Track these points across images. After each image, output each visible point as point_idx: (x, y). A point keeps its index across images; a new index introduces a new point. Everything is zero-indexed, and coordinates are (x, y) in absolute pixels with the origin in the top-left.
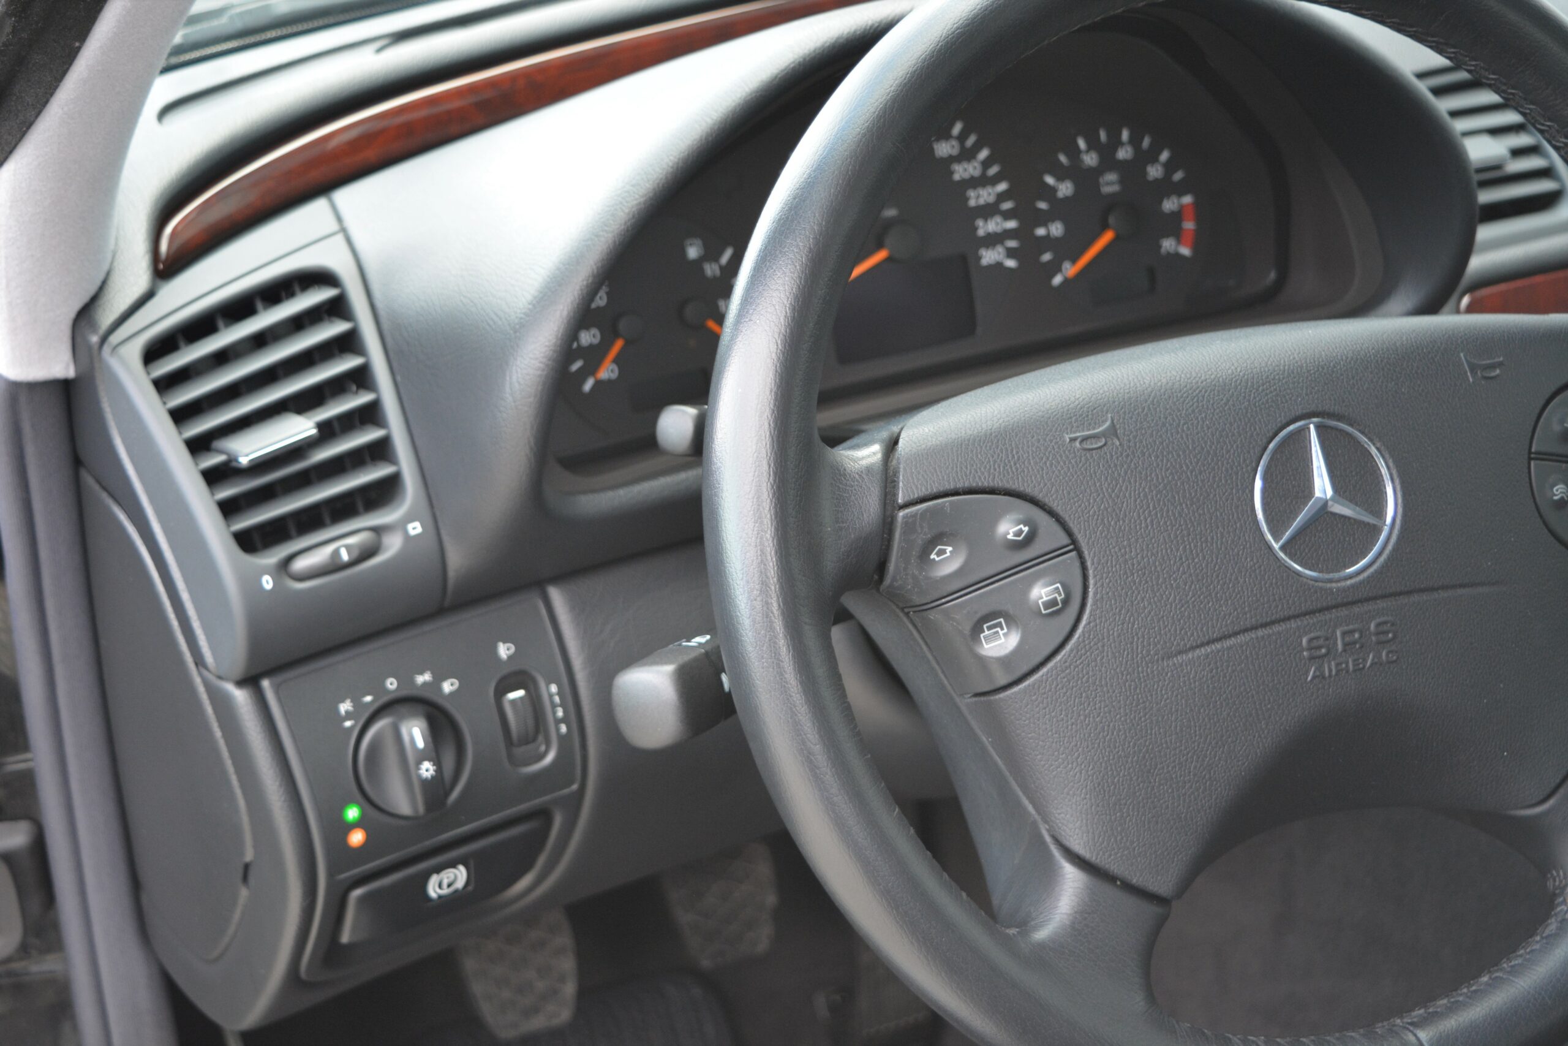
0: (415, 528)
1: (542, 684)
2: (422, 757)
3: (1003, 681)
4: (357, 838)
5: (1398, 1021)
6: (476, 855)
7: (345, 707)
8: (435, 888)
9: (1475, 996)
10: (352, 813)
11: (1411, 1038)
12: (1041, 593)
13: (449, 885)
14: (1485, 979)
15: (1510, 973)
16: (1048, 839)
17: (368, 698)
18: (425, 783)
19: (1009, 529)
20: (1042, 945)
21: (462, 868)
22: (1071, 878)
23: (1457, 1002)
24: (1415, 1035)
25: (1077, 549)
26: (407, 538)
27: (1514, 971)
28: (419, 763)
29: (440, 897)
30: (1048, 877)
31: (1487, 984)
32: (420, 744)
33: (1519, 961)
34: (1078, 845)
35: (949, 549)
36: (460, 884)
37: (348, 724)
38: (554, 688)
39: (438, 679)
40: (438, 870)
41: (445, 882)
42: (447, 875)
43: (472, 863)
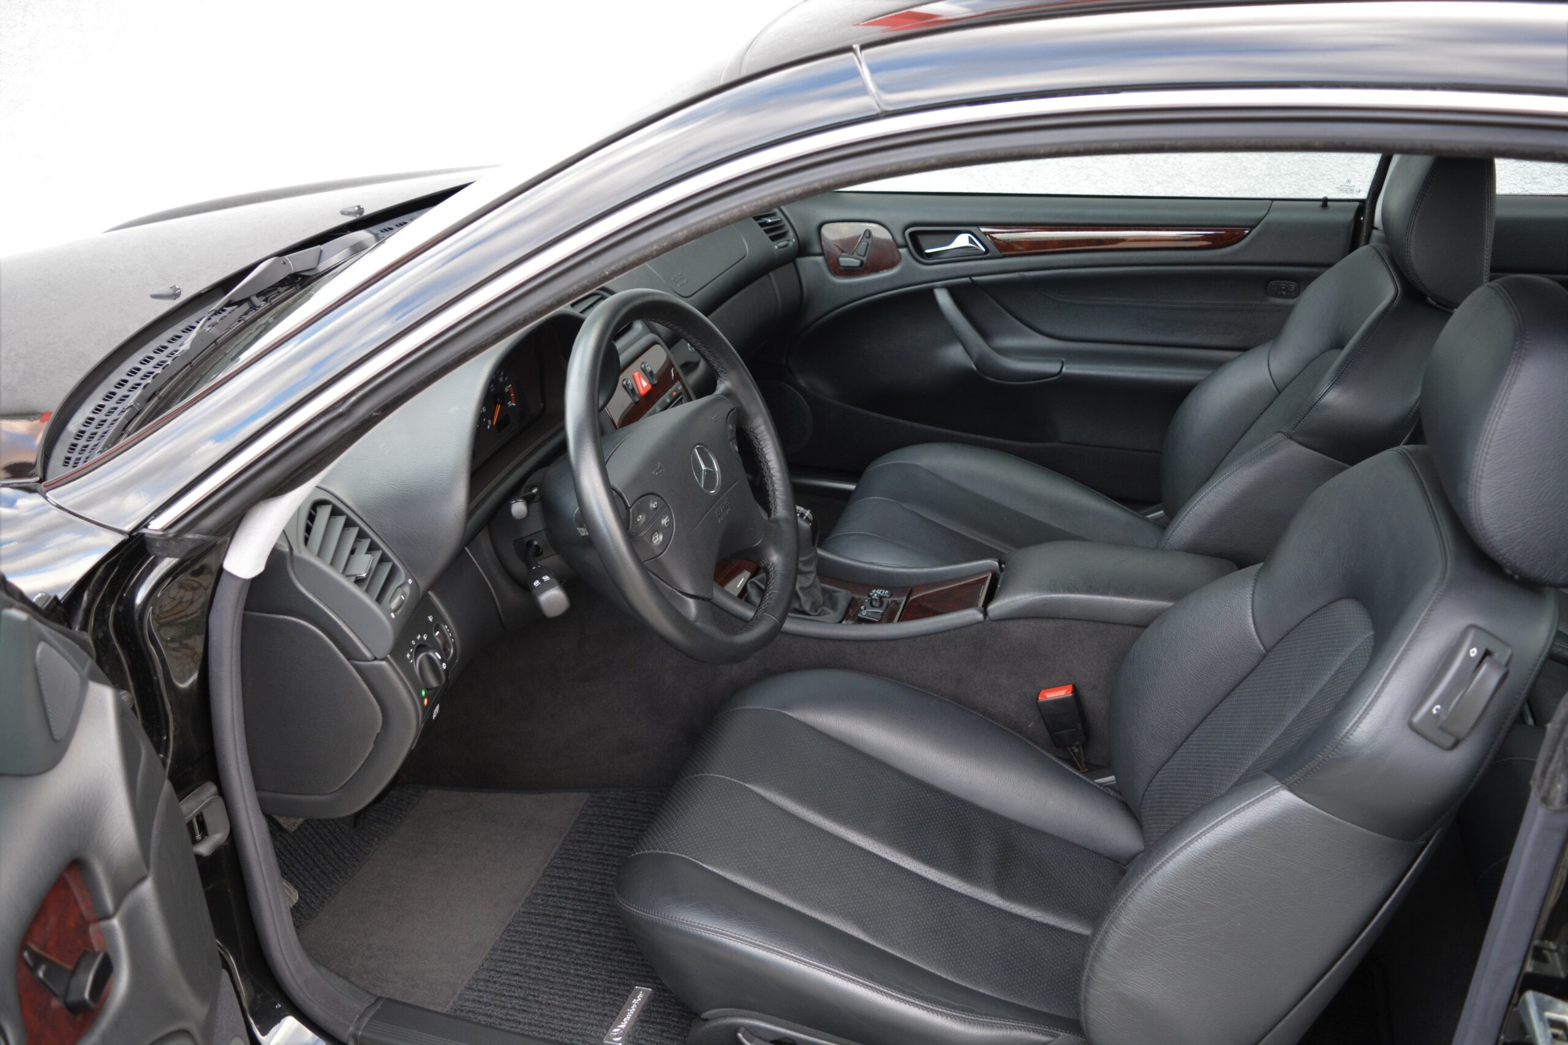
0: (410, 581)
1: (443, 626)
2: (442, 661)
3: (659, 552)
4: (426, 701)
7: (408, 656)
8: (434, 717)
10: (423, 693)
12: (664, 521)
13: (436, 713)
16: (680, 594)
17: (411, 650)
19: (653, 505)
20: (692, 620)
22: (691, 601)
25: (667, 505)
26: (410, 585)
28: (442, 664)
30: (685, 603)
32: (440, 657)
34: (691, 592)
35: (641, 516)
37: (411, 661)
38: (446, 627)
39: (422, 636)
43: (439, 703)
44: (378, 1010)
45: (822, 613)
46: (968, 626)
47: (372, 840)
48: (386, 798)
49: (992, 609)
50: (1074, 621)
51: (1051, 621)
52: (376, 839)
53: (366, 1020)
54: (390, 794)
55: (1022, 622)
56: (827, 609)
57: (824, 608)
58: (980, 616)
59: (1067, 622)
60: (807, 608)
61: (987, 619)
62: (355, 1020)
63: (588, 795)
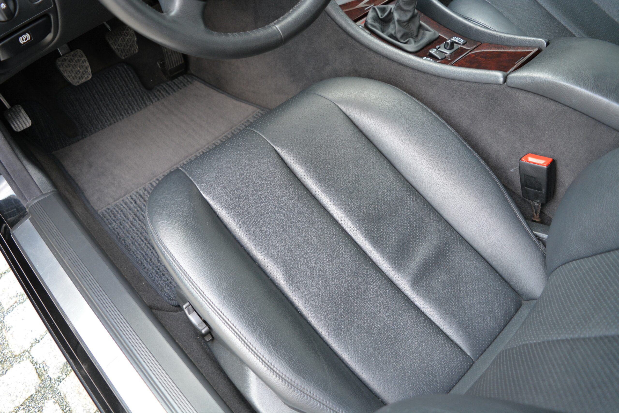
5: (271, 24)
6: (30, 29)
8: (22, 40)
9: (290, 15)
11: (274, 27)
13: (26, 39)
14: (291, 10)
15: (297, 8)
18: (4, 10)
20: (173, 17)
21: (27, 34)
23: (285, 17)
24: (275, 26)
27: (298, 7)
29: (24, 43)
31: (292, 11)
33: (299, 5)
36: (29, 38)
40: (21, 35)
41: (24, 39)
42: (24, 37)
43: (30, 32)
44: (46, 197)
45: (409, 43)
46: (490, 84)
47: (154, 99)
48: (176, 79)
49: (513, 77)
50: (571, 109)
51: (553, 102)
52: (156, 99)
53: (36, 201)
54: (179, 78)
55: (530, 95)
56: (412, 40)
57: (411, 39)
58: (501, 80)
59: (565, 108)
60: (399, 36)
61: (506, 83)
62: (32, 199)
63: (259, 110)
